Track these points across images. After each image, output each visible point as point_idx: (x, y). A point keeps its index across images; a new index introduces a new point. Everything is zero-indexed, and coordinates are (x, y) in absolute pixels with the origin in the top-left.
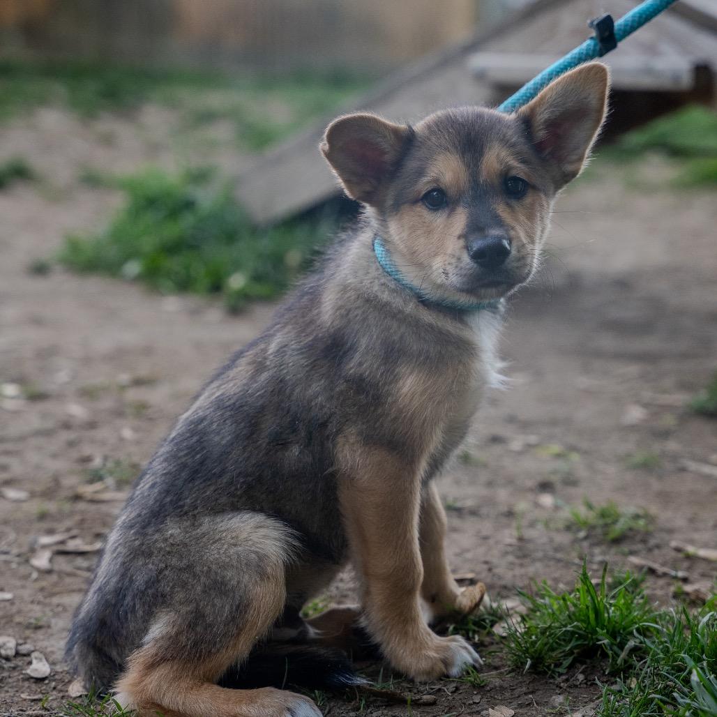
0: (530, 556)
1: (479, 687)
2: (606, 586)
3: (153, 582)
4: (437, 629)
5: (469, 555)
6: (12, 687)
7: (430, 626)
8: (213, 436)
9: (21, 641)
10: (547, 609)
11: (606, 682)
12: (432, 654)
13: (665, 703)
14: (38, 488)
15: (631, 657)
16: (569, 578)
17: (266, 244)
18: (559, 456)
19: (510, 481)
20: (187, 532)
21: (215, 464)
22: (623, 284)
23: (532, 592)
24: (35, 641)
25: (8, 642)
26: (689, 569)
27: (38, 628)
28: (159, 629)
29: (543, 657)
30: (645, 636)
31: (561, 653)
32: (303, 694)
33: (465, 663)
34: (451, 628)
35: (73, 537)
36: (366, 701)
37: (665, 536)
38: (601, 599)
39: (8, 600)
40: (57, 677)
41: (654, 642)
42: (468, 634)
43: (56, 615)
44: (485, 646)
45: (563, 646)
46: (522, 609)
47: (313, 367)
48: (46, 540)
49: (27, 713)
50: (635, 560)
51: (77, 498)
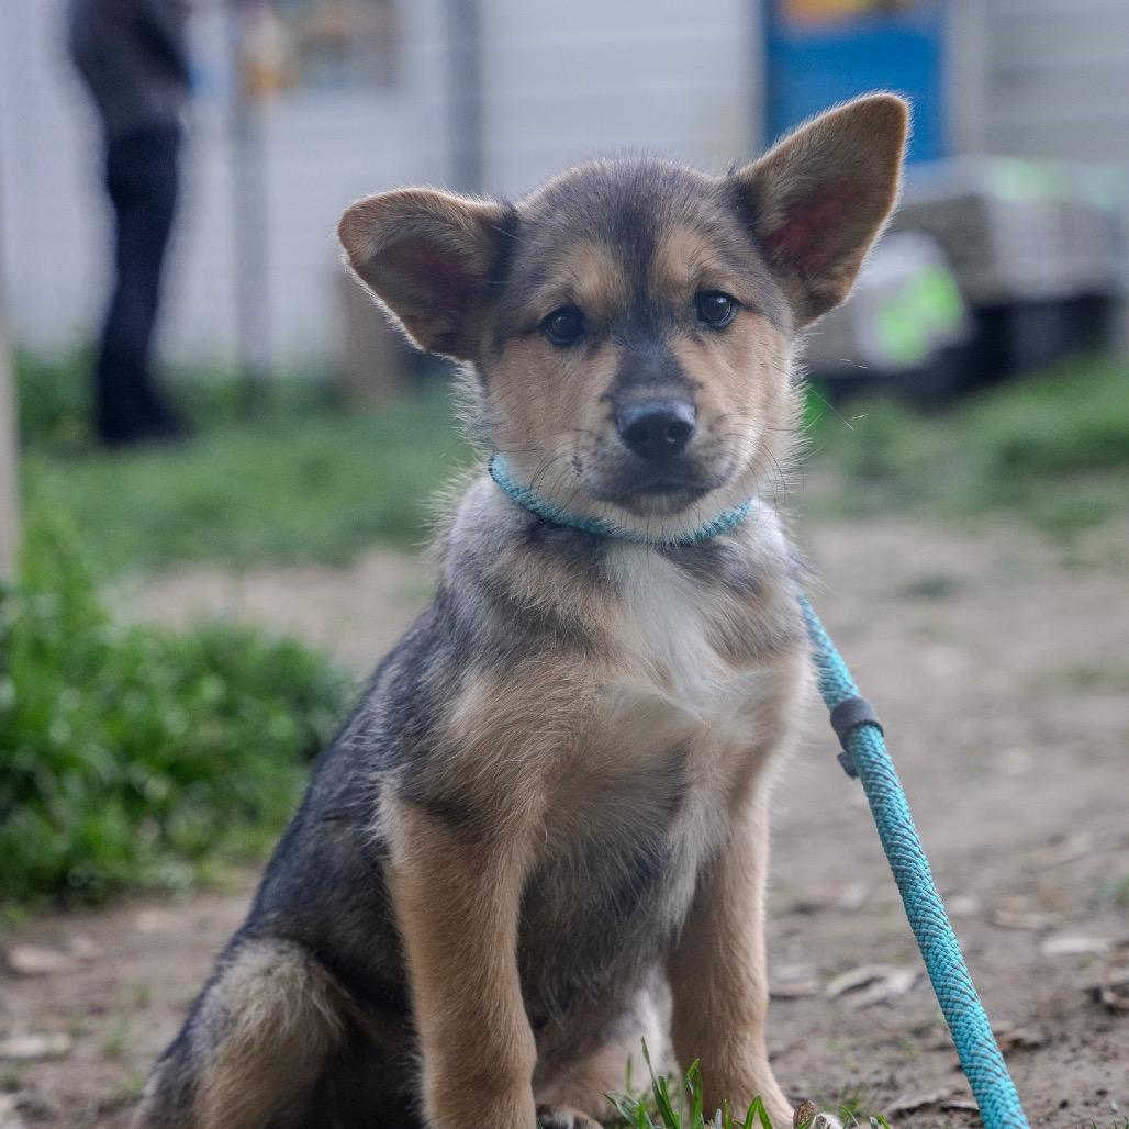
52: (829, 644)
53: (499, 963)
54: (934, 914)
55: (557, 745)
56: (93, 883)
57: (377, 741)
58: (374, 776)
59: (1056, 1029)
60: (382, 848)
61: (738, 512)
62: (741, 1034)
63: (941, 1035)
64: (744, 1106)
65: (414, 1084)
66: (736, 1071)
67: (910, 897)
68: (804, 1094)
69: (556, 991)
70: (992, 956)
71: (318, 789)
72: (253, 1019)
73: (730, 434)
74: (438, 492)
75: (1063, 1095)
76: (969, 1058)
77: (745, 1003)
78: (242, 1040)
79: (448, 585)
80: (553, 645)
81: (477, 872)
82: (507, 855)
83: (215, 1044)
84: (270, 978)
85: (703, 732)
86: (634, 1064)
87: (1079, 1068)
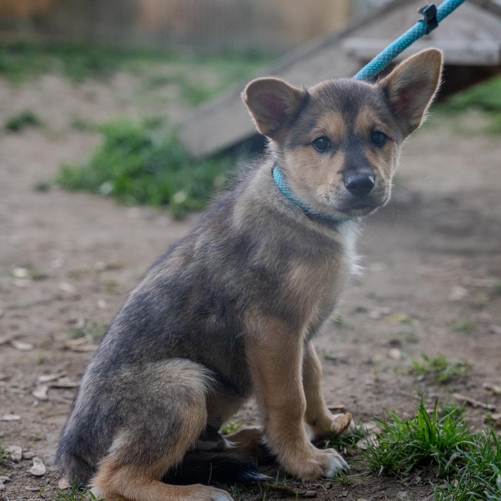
0: (383, 392)
1: (347, 485)
2: (437, 415)
3: (114, 410)
4: (318, 444)
5: (340, 392)
6: (19, 482)
7: (312, 442)
8: (154, 305)
9: (25, 450)
10: (395, 430)
11: (437, 482)
12: (314, 461)
13: (478, 498)
14: (40, 342)
15: (454, 465)
16: (411, 409)
17: (200, 171)
18: (404, 322)
19: (370, 340)
20: (136, 374)
21: (156, 326)
22: (451, 201)
23: (385, 418)
24: (35, 449)
25: (17, 450)
26: (496, 403)
27: (38, 440)
28: (119, 442)
29: (392, 464)
30: (464, 450)
31: (404, 461)
32: (222, 489)
33: (337, 468)
34: (327, 443)
35: (63, 377)
36: (267, 494)
37: (479, 379)
38: (433, 424)
39: (17, 421)
40: (50, 475)
41: (470, 455)
42: (339, 448)
43: (50, 431)
44: (351, 456)
45: (406, 457)
46: (378, 430)
47: (228, 260)
48: (44, 378)
49: (29, 500)
50: (457, 396)
51: (66, 349)
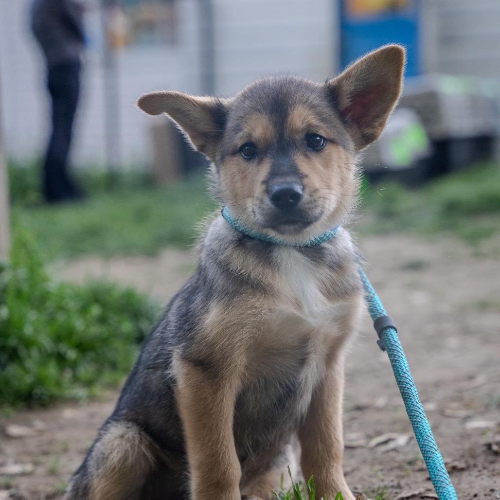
52: (373, 291)
53: (225, 433)
54: (419, 412)
55: (251, 335)
56: (44, 397)
57: (172, 333)
58: (170, 348)
59: (471, 462)
60: (173, 381)
61: (332, 232)
62: (332, 464)
63: (421, 464)
64: (333, 496)
65: (187, 486)
66: (330, 480)
67: (408, 405)
68: (359, 491)
69: (250, 443)
70: (443, 429)
71: (144, 355)
72: (115, 457)
73: (320, 197)
74: (199, 223)
75: (475, 491)
76: (434, 476)
77: (334, 450)
78: (110, 467)
79: (203, 263)
80: (249, 291)
81: (216, 392)
82: (229, 384)
83: (98, 469)
84: (123, 439)
85: (316, 330)
86: (284, 478)
87: (482, 479)
